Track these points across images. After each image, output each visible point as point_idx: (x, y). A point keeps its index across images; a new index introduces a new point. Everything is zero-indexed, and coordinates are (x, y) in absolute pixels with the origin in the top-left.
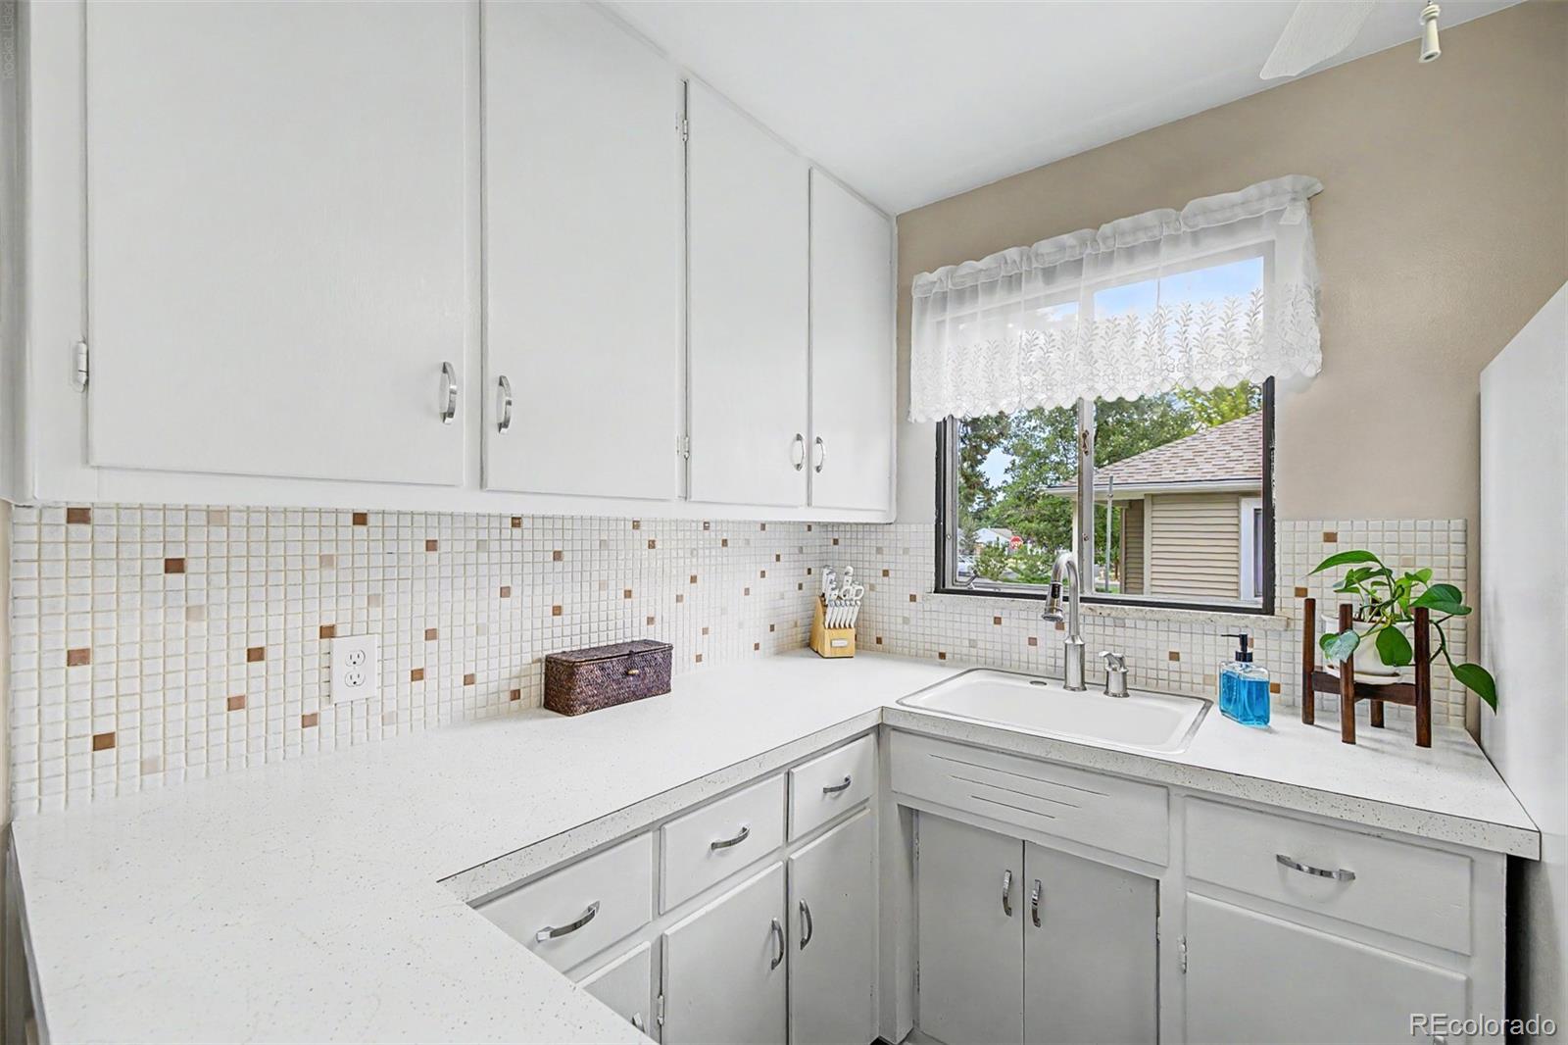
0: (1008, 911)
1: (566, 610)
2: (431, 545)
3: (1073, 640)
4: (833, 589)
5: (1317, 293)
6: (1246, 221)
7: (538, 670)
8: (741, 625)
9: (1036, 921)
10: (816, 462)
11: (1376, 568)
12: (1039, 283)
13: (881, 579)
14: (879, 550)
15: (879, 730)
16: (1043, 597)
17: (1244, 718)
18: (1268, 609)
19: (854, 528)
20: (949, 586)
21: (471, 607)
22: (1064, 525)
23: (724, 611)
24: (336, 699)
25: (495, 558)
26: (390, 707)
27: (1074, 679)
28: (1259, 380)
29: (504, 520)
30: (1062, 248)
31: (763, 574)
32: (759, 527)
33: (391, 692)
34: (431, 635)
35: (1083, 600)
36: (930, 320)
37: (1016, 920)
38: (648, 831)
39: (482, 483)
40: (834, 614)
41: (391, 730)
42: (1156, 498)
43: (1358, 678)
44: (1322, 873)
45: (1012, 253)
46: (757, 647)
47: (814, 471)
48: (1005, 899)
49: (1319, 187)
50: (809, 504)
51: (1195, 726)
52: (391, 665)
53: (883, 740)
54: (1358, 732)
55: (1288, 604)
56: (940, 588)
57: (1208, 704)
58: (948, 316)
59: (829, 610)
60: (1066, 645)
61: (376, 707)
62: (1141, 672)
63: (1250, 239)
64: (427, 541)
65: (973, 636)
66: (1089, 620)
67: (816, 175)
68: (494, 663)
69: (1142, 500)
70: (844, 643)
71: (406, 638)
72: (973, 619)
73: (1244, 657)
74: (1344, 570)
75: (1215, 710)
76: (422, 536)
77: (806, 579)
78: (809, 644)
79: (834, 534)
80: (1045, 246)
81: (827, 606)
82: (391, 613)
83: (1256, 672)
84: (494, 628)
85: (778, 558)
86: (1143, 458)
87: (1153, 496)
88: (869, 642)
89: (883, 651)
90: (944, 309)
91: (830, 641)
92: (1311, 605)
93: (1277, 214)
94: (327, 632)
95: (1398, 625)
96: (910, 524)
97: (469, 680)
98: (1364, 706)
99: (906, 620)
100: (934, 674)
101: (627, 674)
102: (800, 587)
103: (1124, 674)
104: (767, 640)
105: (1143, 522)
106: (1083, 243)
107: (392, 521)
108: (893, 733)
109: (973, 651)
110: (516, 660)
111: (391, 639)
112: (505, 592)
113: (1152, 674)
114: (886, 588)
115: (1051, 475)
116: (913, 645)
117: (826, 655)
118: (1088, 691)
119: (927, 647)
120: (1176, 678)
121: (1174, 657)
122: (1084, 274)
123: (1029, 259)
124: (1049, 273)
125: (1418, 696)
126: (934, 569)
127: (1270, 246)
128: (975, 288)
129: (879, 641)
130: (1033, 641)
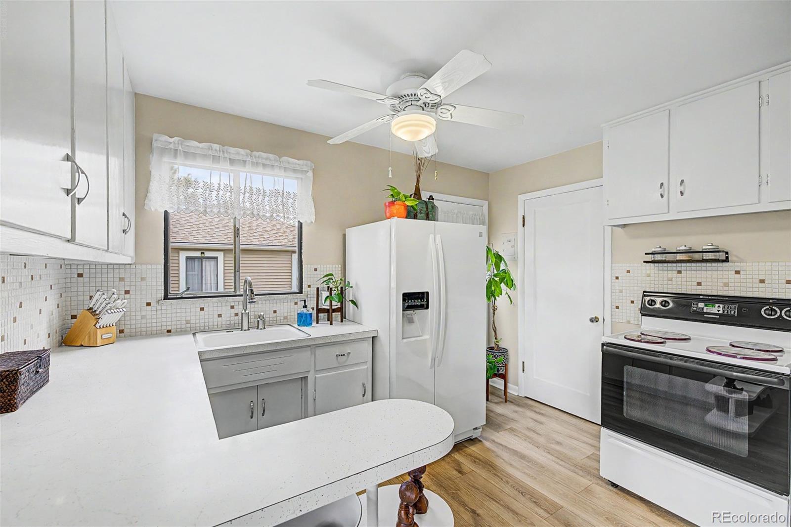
0: (252, 416)
3: (245, 311)
8: (38, 335)
9: (263, 415)
13: (123, 296)
14: (121, 279)
18: (301, 292)
19: (99, 267)
20: (168, 296)
23: (32, 327)
27: (245, 327)
30: (238, 154)
31: (46, 299)
36: (166, 160)
37: (255, 418)
40: (105, 319)
43: (333, 307)
44: (342, 355)
45: (216, 146)
48: (252, 412)
49: (314, 167)
51: (299, 330)
55: (306, 290)
56: (164, 299)
57: (290, 325)
59: (102, 317)
60: (242, 314)
63: (299, 176)
65: (188, 318)
70: (110, 335)
72: (186, 310)
73: (305, 307)
77: (61, 301)
78: (67, 342)
79: (79, 271)
80: (232, 150)
85: (51, 287)
88: (118, 334)
91: (102, 336)
92: (318, 289)
93: (306, 171)
96: (145, 264)
99: (145, 317)
102: (57, 306)
103: (264, 320)
106: (247, 155)
109: (188, 325)
113: (271, 319)
116: (149, 329)
117: (98, 345)
118: (251, 330)
119: (159, 328)
120: (275, 319)
121: (275, 312)
122: (247, 167)
123: (223, 152)
124: (232, 161)
125: (341, 310)
126: (163, 288)
127: (303, 180)
128: (195, 154)
129: (121, 332)
130: (220, 315)
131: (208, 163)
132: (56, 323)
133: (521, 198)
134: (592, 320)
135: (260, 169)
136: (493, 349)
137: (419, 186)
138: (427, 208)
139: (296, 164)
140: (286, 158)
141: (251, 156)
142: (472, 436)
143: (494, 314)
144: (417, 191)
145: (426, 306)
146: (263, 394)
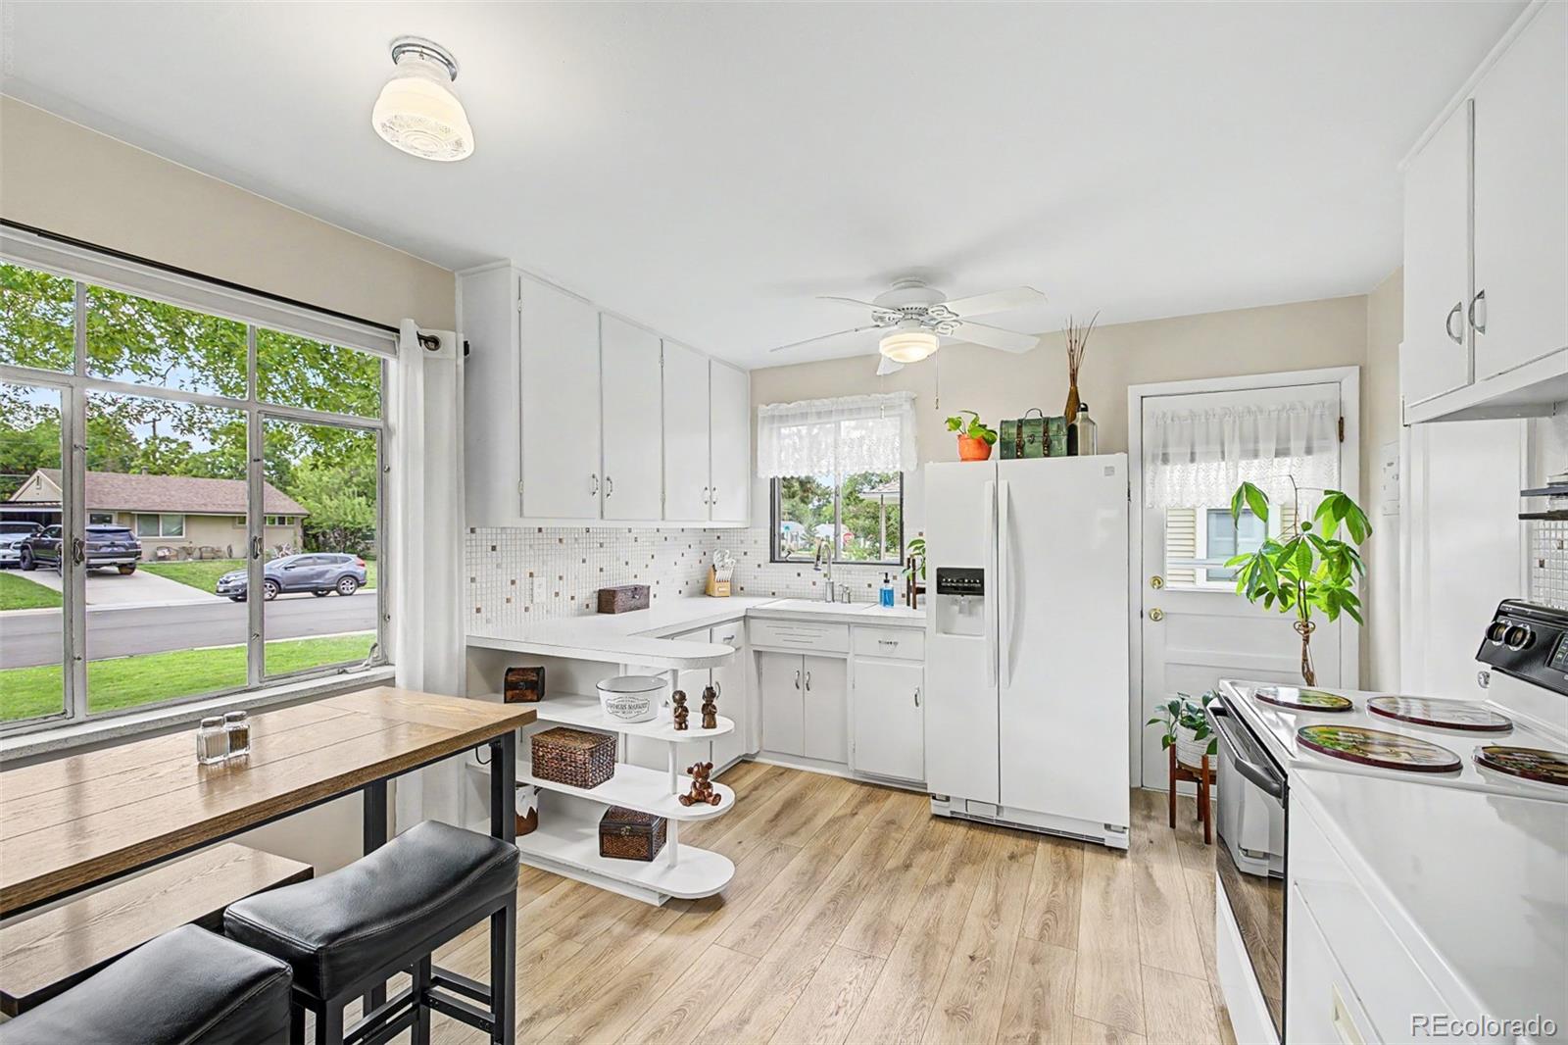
0: (798, 687)
1: (606, 571)
2: (561, 541)
3: (829, 580)
4: (719, 562)
5: (916, 438)
6: (891, 406)
7: (596, 595)
8: (674, 581)
9: (808, 690)
10: (713, 501)
12: (816, 418)
13: (743, 556)
14: (742, 541)
15: (745, 618)
17: (885, 603)
18: (900, 564)
19: (728, 531)
20: (777, 559)
21: (573, 567)
23: (665, 573)
24: (535, 601)
25: (581, 546)
26: (549, 606)
27: (830, 597)
28: (899, 471)
29: (583, 530)
31: (683, 555)
32: (680, 531)
33: (549, 600)
34: (561, 577)
35: (832, 563)
36: (766, 428)
37: (801, 691)
39: (604, 515)
40: (720, 574)
41: (549, 614)
43: (917, 586)
44: (888, 643)
45: (804, 403)
46: (680, 592)
47: (713, 504)
48: (797, 682)
49: (915, 395)
50: (709, 520)
51: (869, 607)
52: (549, 590)
53: (746, 622)
54: (918, 606)
56: (771, 561)
57: (875, 602)
58: (775, 425)
59: (717, 573)
60: (826, 583)
61: (545, 606)
62: (855, 594)
64: (560, 539)
65: (788, 583)
66: (837, 572)
67: (713, 362)
68: (581, 591)
70: (725, 589)
71: (553, 579)
72: (788, 574)
73: (886, 581)
76: (558, 537)
77: (703, 558)
78: (706, 592)
79: (718, 534)
81: (715, 571)
82: (549, 568)
84: (581, 576)
85: (690, 546)
88: (737, 590)
89: (744, 593)
90: (773, 423)
91: (718, 588)
93: (901, 405)
94: (531, 575)
96: (758, 528)
97: (573, 598)
99: (756, 577)
100: (769, 600)
101: (633, 597)
102: (699, 562)
103: (849, 594)
104: (685, 589)
107: (549, 531)
108: (752, 620)
109: (788, 590)
110: (588, 590)
111: (549, 579)
112: (584, 561)
113: (859, 594)
114: (746, 561)
116: (759, 589)
117: (717, 596)
118: (835, 602)
119: (766, 590)
120: (866, 594)
121: (870, 585)
123: (812, 407)
124: (819, 414)
126: (769, 550)
127: (901, 415)
128: (787, 416)
129: (742, 589)
130: (814, 584)
131: (797, 422)
132: (697, 574)
137: (1076, 388)
138: (1046, 431)
139: (886, 399)
140: (875, 395)
141: (837, 403)
142: (1103, 839)
143: (1306, 640)
144: (1074, 396)
145: (980, 592)
146: (810, 666)
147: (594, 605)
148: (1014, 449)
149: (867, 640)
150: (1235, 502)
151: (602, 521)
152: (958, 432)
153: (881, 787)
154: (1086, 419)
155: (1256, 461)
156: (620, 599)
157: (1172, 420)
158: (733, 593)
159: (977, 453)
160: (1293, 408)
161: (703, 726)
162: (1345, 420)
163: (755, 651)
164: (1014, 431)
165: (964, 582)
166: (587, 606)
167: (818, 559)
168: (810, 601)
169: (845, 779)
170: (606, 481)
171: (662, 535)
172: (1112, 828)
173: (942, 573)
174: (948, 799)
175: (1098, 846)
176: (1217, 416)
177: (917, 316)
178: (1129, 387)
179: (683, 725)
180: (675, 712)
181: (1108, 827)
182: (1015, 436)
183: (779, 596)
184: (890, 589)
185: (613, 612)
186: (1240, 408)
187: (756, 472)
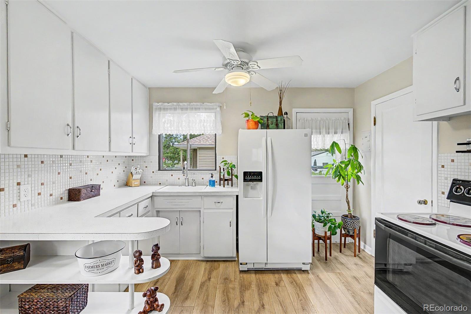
0: (177, 224)
1: (73, 178)
2: (42, 162)
3: (187, 177)
4: (135, 171)
5: (221, 121)
6: (212, 108)
7: (67, 192)
8: (111, 181)
9: (182, 225)
10: (134, 143)
11: (227, 163)
12: (180, 110)
13: (145, 168)
14: (145, 162)
15: (151, 197)
16: (182, 170)
17: (212, 186)
18: (216, 170)
19: (138, 157)
20: (161, 169)
21: (51, 177)
22: (177, 155)
23: (107, 177)
24: (21, 200)
25: (57, 165)
26: (33, 202)
27: (187, 184)
28: (214, 134)
29: (58, 156)
30: (184, 105)
31: (116, 168)
32: (115, 157)
33: (33, 198)
34: (42, 184)
35: (188, 170)
36: (157, 113)
37: (178, 226)
38: (117, 213)
39: (74, 148)
41: (33, 207)
42: (200, 148)
43: (225, 178)
44: (218, 203)
45: (175, 104)
46: (115, 186)
47: (133, 144)
48: (177, 223)
49: (221, 105)
50: (132, 152)
51: (205, 188)
52: (33, 192)
53: (152, 199)
54: (225, 186)
55: (218, 168)
56: (159, 170)
57: (208, 185)
59: (134, 176)
60: (185, 178)
61: (30, 202)
62: (198, 182)
64: (41, 161)
65: (167, 179)
66: (189, 174)
67: (134, 80)
68: (57, 191)
69: (197, 149)
70: (137, 183)
71: (36, 185)
72: (167, 175)
73: (212, 177)
74: (223, 163)
75: (208, 186)
76: (40, 160)
77: (126, 170)
78: (127, 184)
79: (132, 158)
80: (182, 104)
81: (133, 175)
82: (33, 179)
83: (214, 179)
84: (56, 182)
85: (119, 164)
86: (197, 138)
87: (199, 148)
88: (143, 183)
89: (146, 185)
90: (160, 111)
91: (134, 183)
92: (220, 168)
93: (217, 108)
94: (19, 184)
95: (229, 170)
96: (152, 156)
97: (51, 195)
98: (226, 182)
99: (151, 177)
100: (159, 187)
101: (91, 191)
102: (124, 171)
103: (195, 182)
104: (117, 184)
105: (197, 154)
106: (188, 105)
107: (33, 156)
108: (155, 197)
109: (167, 182)
110: (62, 190)
111: (33, 185)
112: (59, 173)
113: (199, 182)
114: (146, 170)
115: (173, 140)
116: (153, 182)
117: (133, 186)
118: (189, 186)
119: (157, 182)
120: (203, 182)
121: (203, 179)
122: (188, 110)
123: (178, 106)
124: (182, 109)
125: (231, 180)
126: (158, 166)
127: (215, 113)
128: (167, 109)
129: (145, 182)
130: (179, 179)
131: (172, 111)
132: (123, 177)
133: (373, 103)
134: (420, 202)
135: (194, 111)
136: (347, 217)
137: (281, 107)
138: (277, 121)
139: (210, 105)
140: (206, 103)
141: (190, 105)
142: (301, 268)
143: (347, 191)
144: (280, 110)
145: (261, 180)
146: (182, 215)
147: (66, 197)
148: (266, 126)
149: (209, 202)
150: (331, 148)
151: (73, 151)
152: (248, 118)
153: (215, 261)
154: (287, 118)
155: (329, 135)
156: (83, 191)
157: (307, 121)
158: (141, 184)
159: (254, 127)
160: (338, 120)
161: (152, 267)
162: (350, 124)
163: (156, 211)
164: (266, 120)
165: (254, 177)
166: (62, 198)
167: (184, 169)
168: (178, 187)
169: (199, 260)
170: (76, 129)
171: (105, 159)
172: (306, 264)
173: (245, 174)
174: (247, 264)
175: (301, 271)
176: (319, 121)
177: (243, 66)
178: (293, 109)
179: (141, 270)
180: (135, 263)
181: (304, 264)
182: (266, 122)
183: (163, 185)
184: (214, 180)
185: (78, 200)
186: (325, 119)
187: (152, 132)
